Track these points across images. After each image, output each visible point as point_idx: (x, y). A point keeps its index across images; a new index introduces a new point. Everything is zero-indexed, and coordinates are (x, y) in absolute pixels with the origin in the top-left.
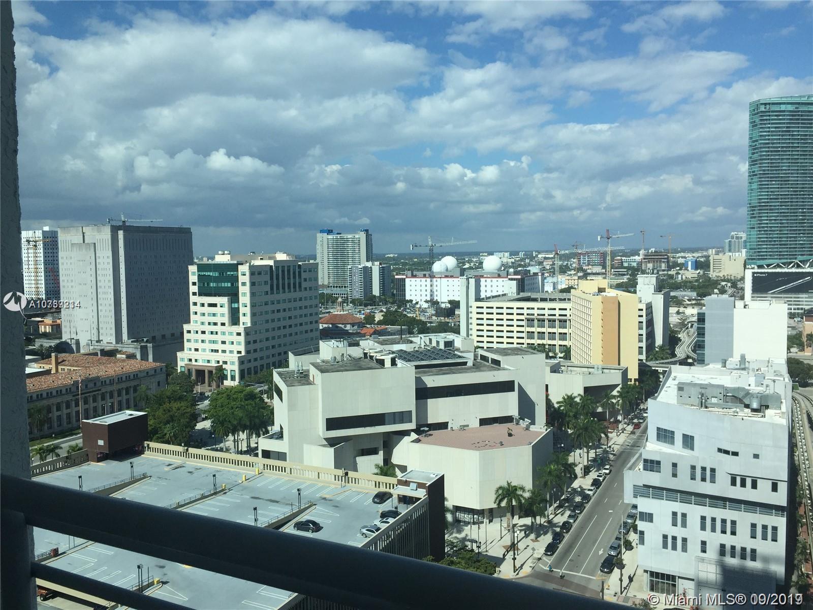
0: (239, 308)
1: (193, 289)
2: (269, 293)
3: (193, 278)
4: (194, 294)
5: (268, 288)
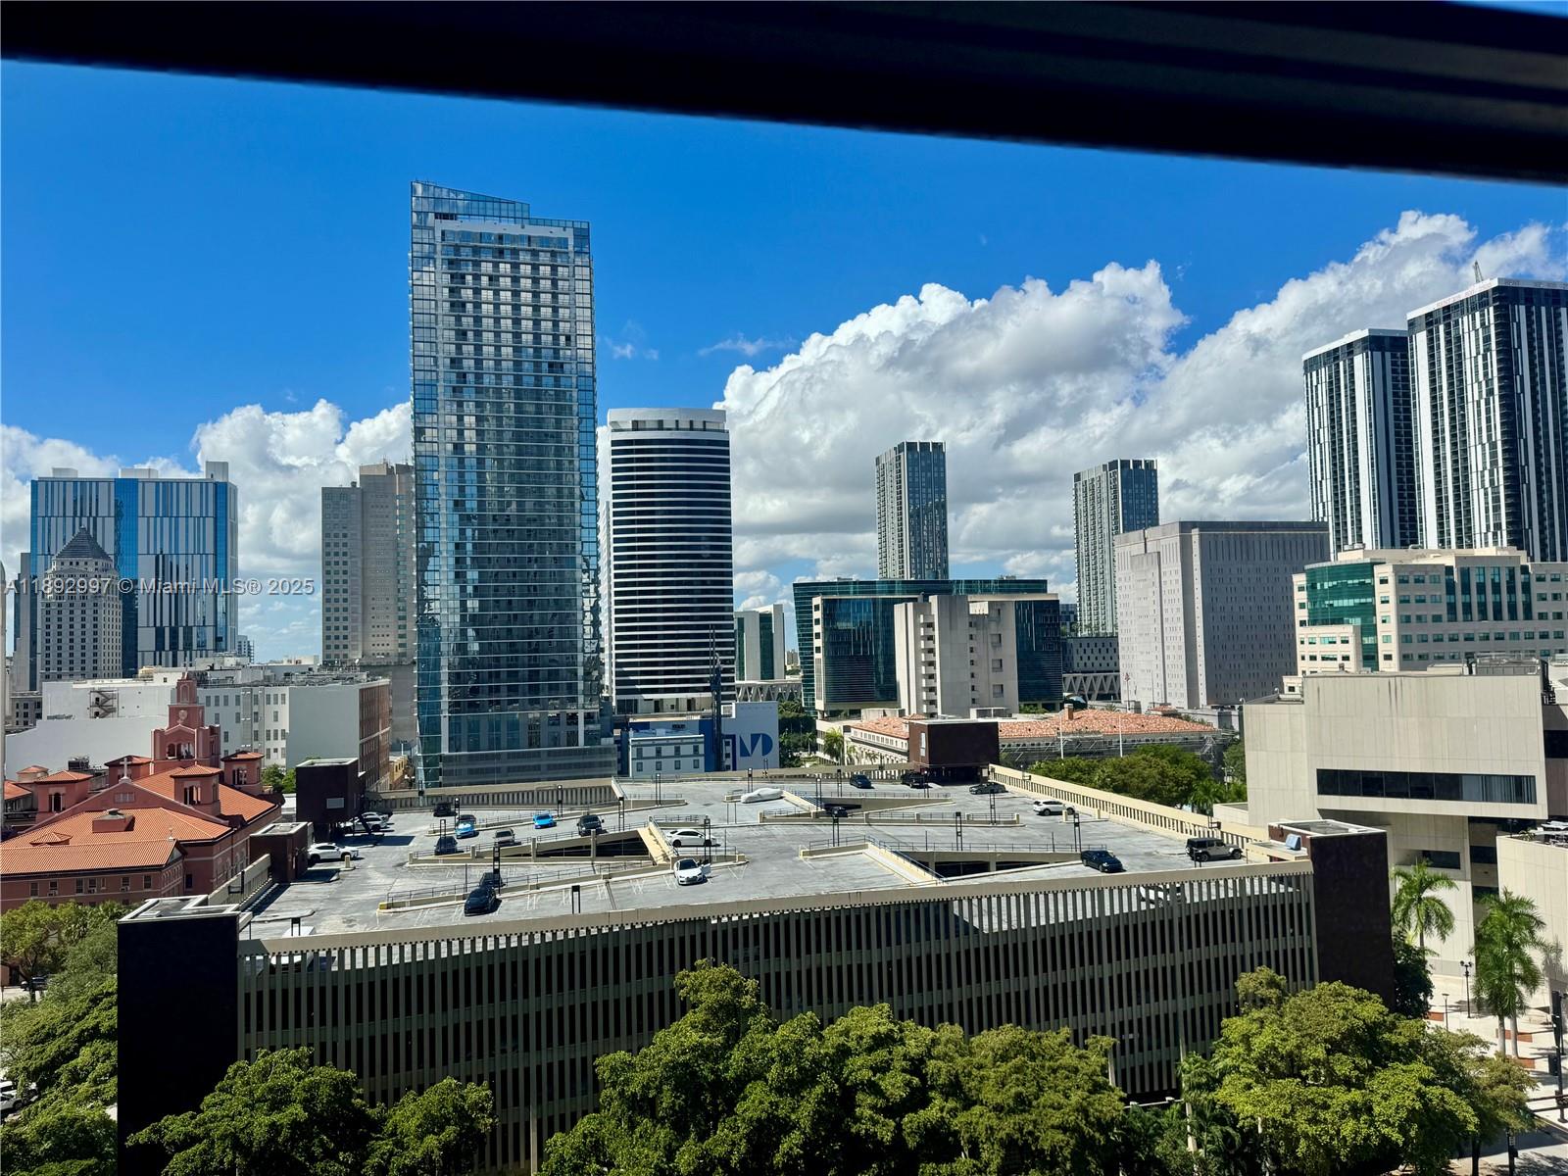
0: (1376, 645)
1: (1301, 615)
2: (1445, 617)
3: (1300, 597)
4: (1302, 623)
5: (1443, 611)
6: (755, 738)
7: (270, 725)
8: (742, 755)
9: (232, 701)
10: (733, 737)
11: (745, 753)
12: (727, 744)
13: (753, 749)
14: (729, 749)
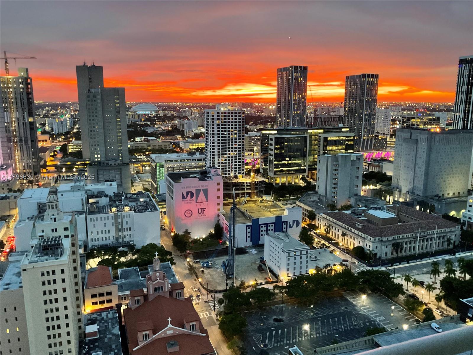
6: (294, 221)
7: (125, 226)
8: (289, 228)
9: (110, 218)
10: (287, 222)
11: (290, 227)
12: (285, 224)
13: (293, 225)
14: (285, 226)
